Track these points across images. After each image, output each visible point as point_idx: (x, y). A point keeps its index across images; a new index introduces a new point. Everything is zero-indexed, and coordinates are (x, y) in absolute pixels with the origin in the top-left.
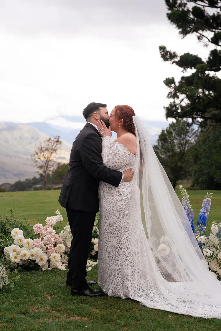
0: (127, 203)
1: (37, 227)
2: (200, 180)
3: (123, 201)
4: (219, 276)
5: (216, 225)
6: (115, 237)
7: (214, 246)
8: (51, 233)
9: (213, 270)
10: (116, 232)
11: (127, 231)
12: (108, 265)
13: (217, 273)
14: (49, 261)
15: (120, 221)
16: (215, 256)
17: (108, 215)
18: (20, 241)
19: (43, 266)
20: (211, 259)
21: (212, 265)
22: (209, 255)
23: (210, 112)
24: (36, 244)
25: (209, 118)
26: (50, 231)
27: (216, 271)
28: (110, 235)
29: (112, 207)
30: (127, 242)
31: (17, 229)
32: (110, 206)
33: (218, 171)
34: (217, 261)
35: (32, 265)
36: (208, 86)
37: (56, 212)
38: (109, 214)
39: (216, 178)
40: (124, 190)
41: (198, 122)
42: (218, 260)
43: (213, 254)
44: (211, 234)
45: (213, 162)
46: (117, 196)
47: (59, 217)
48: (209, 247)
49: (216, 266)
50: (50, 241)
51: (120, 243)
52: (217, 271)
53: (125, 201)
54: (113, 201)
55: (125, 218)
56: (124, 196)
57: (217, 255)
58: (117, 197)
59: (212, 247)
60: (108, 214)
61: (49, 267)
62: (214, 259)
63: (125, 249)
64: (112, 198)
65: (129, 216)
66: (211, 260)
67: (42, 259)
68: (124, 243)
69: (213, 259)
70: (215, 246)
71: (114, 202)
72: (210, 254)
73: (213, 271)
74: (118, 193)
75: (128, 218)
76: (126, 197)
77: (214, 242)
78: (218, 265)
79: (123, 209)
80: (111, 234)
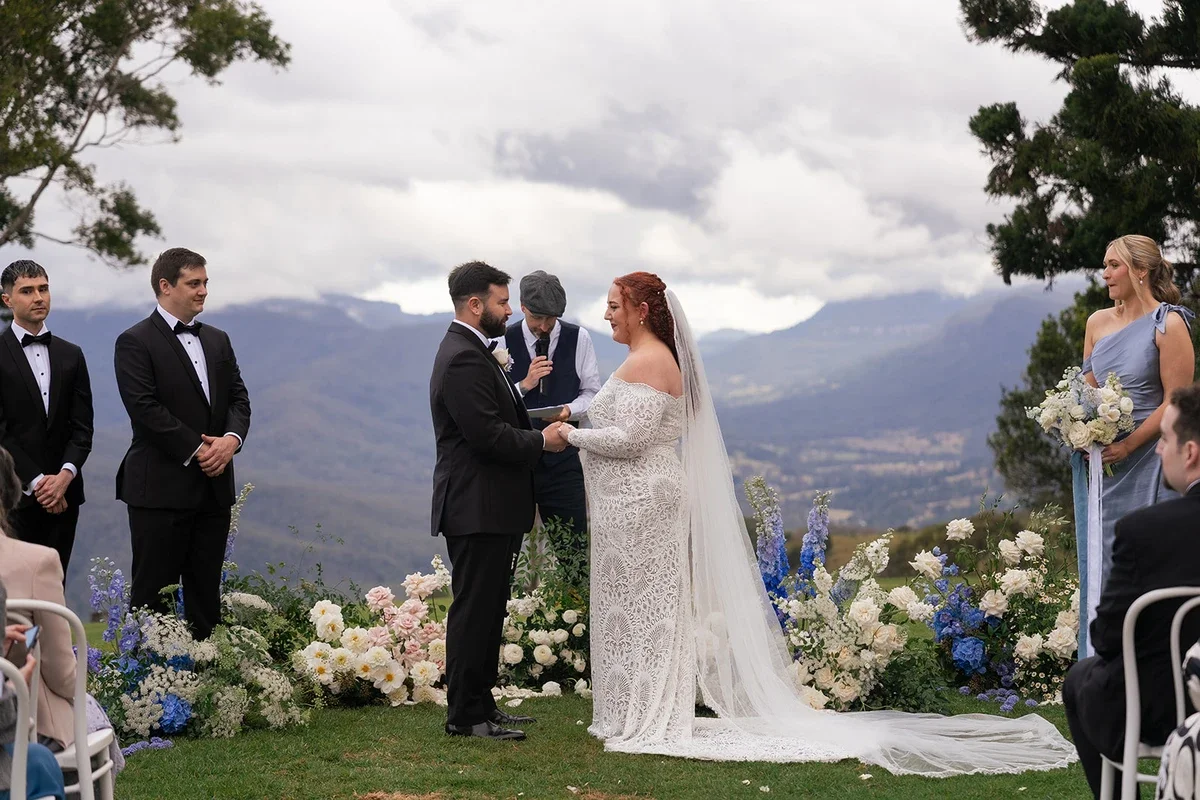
0: (647, 510)
1: (377, 596)
3: (636, 506)
4: (836, 702)
5: (824, 569)
6: (619, 595)
8: (415, 612)
9: (820, 687)
10: (620, 582)
11: (649, 580)
12: (604, 666)
13: (832, 695)
14: (409, 683)
15: (631, 553)
16: (819, 648)
17: (605, 540)
18: (333, 630)
19: (392, 694)
22: (803, 644)
24: (375, 639)
26: (412, 606)
27: (827, 687)
28: (608, 589)
29: (611, 520)
30: (648, 605)
31: (326, 603)
32: (608, 518)
34: (830, 662)
35: (366, 693)
37: (432, 563)
38: (606, 537)
40: (639, 479)
42: (830, 657)
43: (813, 640)
46: (622, 492)
47: (442, 574)
49: (828, 676)
50: (408, 628)
51: (632, 609)
52: (830, 689)
53: (642, 505)
54: (614, 506)
55: (642, 545)
56: (639, 495)
57: (824, 643)
58: (622, 495)
60: (603, 537)
61: (410, 699)
62: (821, 657)
63: (643, 622)
64: (611, 498)
65: (653, 544)
67: (389, 678)
68: (642, 609)
69: (818, 657)
71: (616, 508)
74: (624, 487)
75: (651, 547)
76: (642, 497)
79: (637, 525)
80: (611, 586)
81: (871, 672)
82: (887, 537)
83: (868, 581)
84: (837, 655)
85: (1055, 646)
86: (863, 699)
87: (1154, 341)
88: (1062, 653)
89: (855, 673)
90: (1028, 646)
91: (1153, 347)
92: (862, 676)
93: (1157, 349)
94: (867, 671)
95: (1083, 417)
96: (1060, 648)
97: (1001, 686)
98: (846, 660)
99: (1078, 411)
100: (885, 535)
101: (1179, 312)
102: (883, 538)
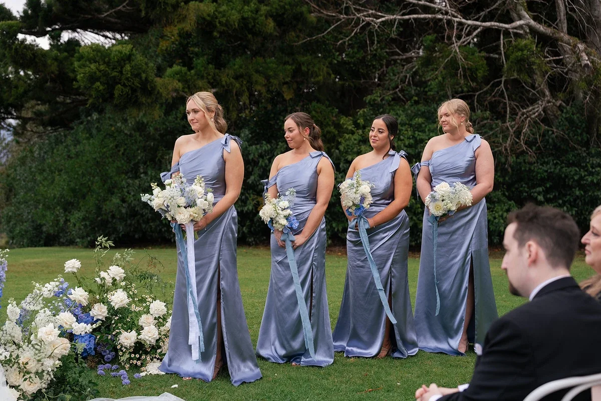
2: (17, 230)
4: (23, 394)
5: (15, 305)
7: (15, 343)
9: (12, 385)
13: (20, 390)
16: (14, 359)
20: (9, 365)
21: (10, 376)
22: (4, 359)
23: (33, 107)
25: (30, 119)
27: (17, 385)
33: (48, 213)
34: (19, 368)
36: (21, 61)
39: (45, 225)
41: (10, 125)
42: (21, 365)
43: (11, 356)
44: (7, 322)
45: (39, 198)
48: (5, 345)
49: (18, 377)
52: (19, 386)
57: (18, 356)
59: (10, 345)
62: (13, 365)
66: (8, 367)
69: (11, 365)
70: (16, 341)
72: (6, 357)
73: (12, 387)
77: (12, 334)
78: (22, 374)
81: (51, 373)
82: (58, 281)
83: (42, 311)
84: (27, 363)
85: (147, 338)
86: (44, 390)
87: (222, 156)
88: (150, 342)
89: (40, 374)
90: (127, 338)
91: (221, 161)
92: (46, 376)
93: (223, 162)
94: (48, 373)
95: (185, 205)
96: (150, 339)
97: (106, 363)
98: (33, 366)
99: (182, 201)
100: (55, 280)
101: (235, 140)
102: (54, 281)
